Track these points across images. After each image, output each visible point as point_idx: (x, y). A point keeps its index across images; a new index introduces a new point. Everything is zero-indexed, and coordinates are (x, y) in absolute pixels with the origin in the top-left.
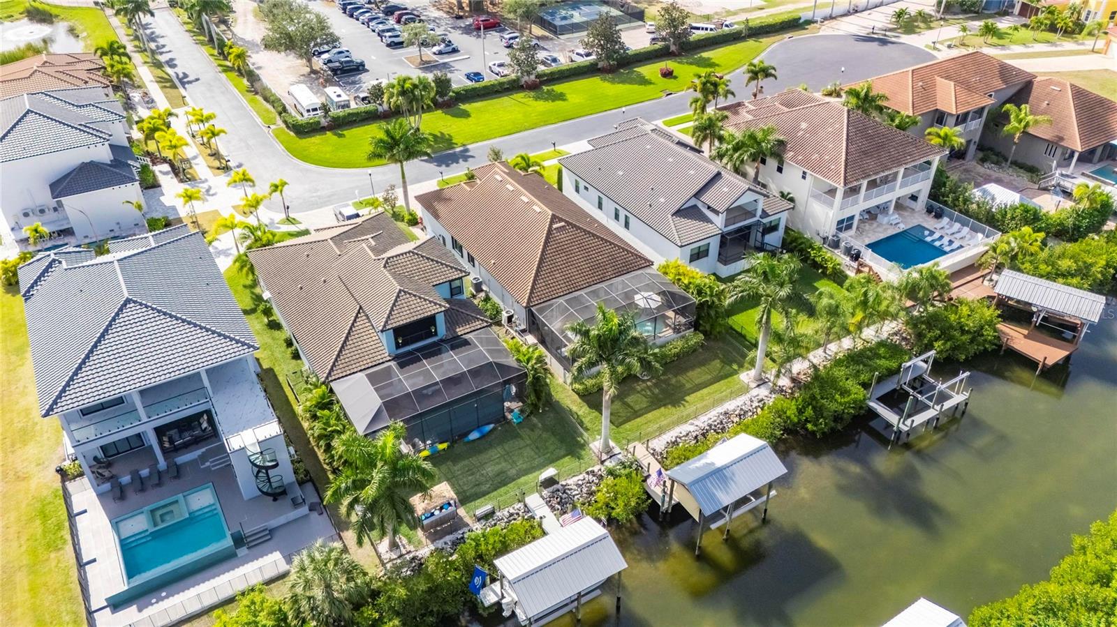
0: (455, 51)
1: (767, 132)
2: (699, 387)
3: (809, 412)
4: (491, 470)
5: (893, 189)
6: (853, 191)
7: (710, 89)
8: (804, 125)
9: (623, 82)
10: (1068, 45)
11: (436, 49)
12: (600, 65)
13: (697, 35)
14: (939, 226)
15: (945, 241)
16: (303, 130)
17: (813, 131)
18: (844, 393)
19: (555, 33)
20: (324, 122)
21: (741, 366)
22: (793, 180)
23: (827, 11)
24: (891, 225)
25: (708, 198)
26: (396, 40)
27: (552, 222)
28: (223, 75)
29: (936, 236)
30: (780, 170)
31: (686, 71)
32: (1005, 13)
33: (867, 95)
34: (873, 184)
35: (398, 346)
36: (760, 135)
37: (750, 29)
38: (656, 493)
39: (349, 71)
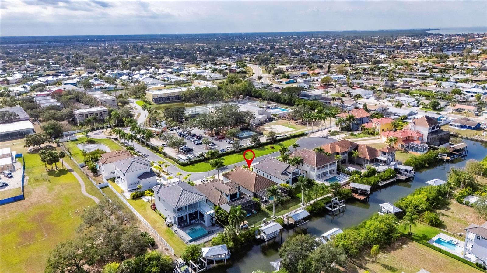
0: (215, 145)
1: (299, 157)
2: (291, 206)
3: (314, 208)
5: (328, 168)
6: (319, 169)
7: (284, 150)
8: (307, 156)
9: (261, 150)
10: (373, 137)
11: (210, 145)
12: (255, 146)
13: (278, 138)
14: (339, 176)
15: (341, 179)
16: (184, 165)
17: (309, 157)
18: (320, 205)
19: (240, 139)
20: (189, 163)
21: (299, 203)
22: (306, 167)
23: (311, 131)
24: (329, 176)
25: (288, 170)
26: (199, 143)
27: (256, 176)
28: (155, 154)
29: (339, 178)
30: (303, 165)
31: (277, 147)
32: (357, 130)
33: (320, 149)
34: (323, 167)
35: (230, 199)
36: (297, 158)
37: (292, 136)
38: (286, 223)
39: (189, 151)
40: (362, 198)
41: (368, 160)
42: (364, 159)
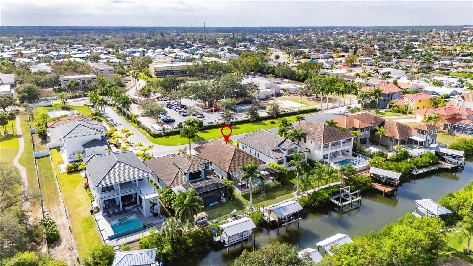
0: (204, 117)
1: (301, 130)
2: (280, 196)
3: (312, 200)
4: (217, 213)
5: (340, 147)
6: (326, 146)
7: (285, 123)
8: (311, 129)
9: (259, 125)
10: (404, 116)
11: (198, 116)
12: (251, 120)
13: (282, 113)
14: (355, 158)
15: (357, 162)
16: (155, 136)
17: (314, 130)
18: (323, 196)
19: (237, 112)
20: (163, 134)
21: (292, 191)
22: (309, 144)
23: (326, 107)
24: (341, 158)
25: (282, 146)
26: (185, 114)
27: (235, 150)
28: (129, 123)
29: (355, 161)
30: (305, 142)
31: (278, 122)
32: (384, 108)
33: (332, 123)
34: (332, 145)
35: (190, 180)
36: (298, 131)
38: (266, 219)
39: (170, 121)
40: (387, 189)
41: (397, 140)
42: (392, 138)
